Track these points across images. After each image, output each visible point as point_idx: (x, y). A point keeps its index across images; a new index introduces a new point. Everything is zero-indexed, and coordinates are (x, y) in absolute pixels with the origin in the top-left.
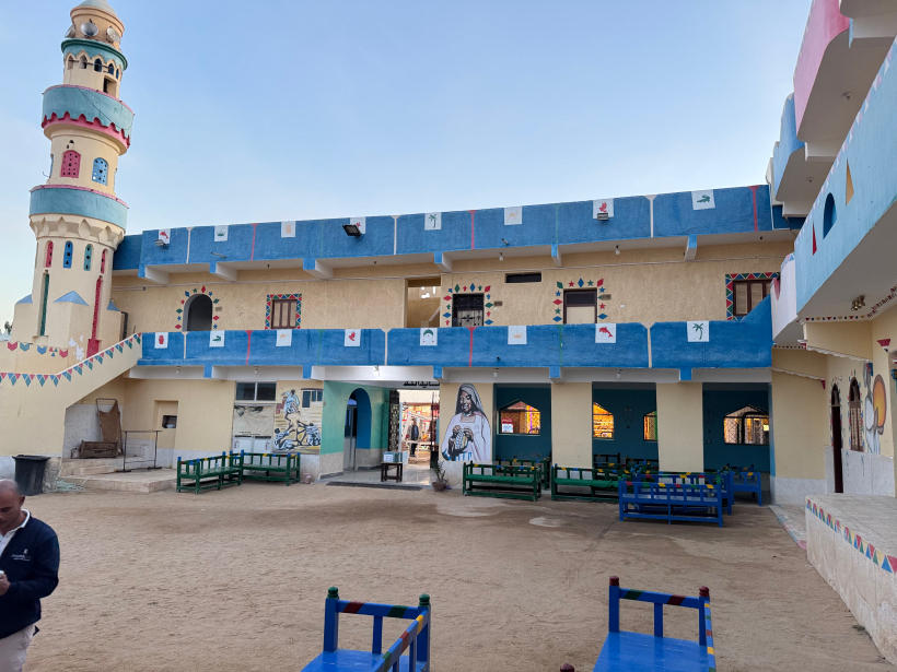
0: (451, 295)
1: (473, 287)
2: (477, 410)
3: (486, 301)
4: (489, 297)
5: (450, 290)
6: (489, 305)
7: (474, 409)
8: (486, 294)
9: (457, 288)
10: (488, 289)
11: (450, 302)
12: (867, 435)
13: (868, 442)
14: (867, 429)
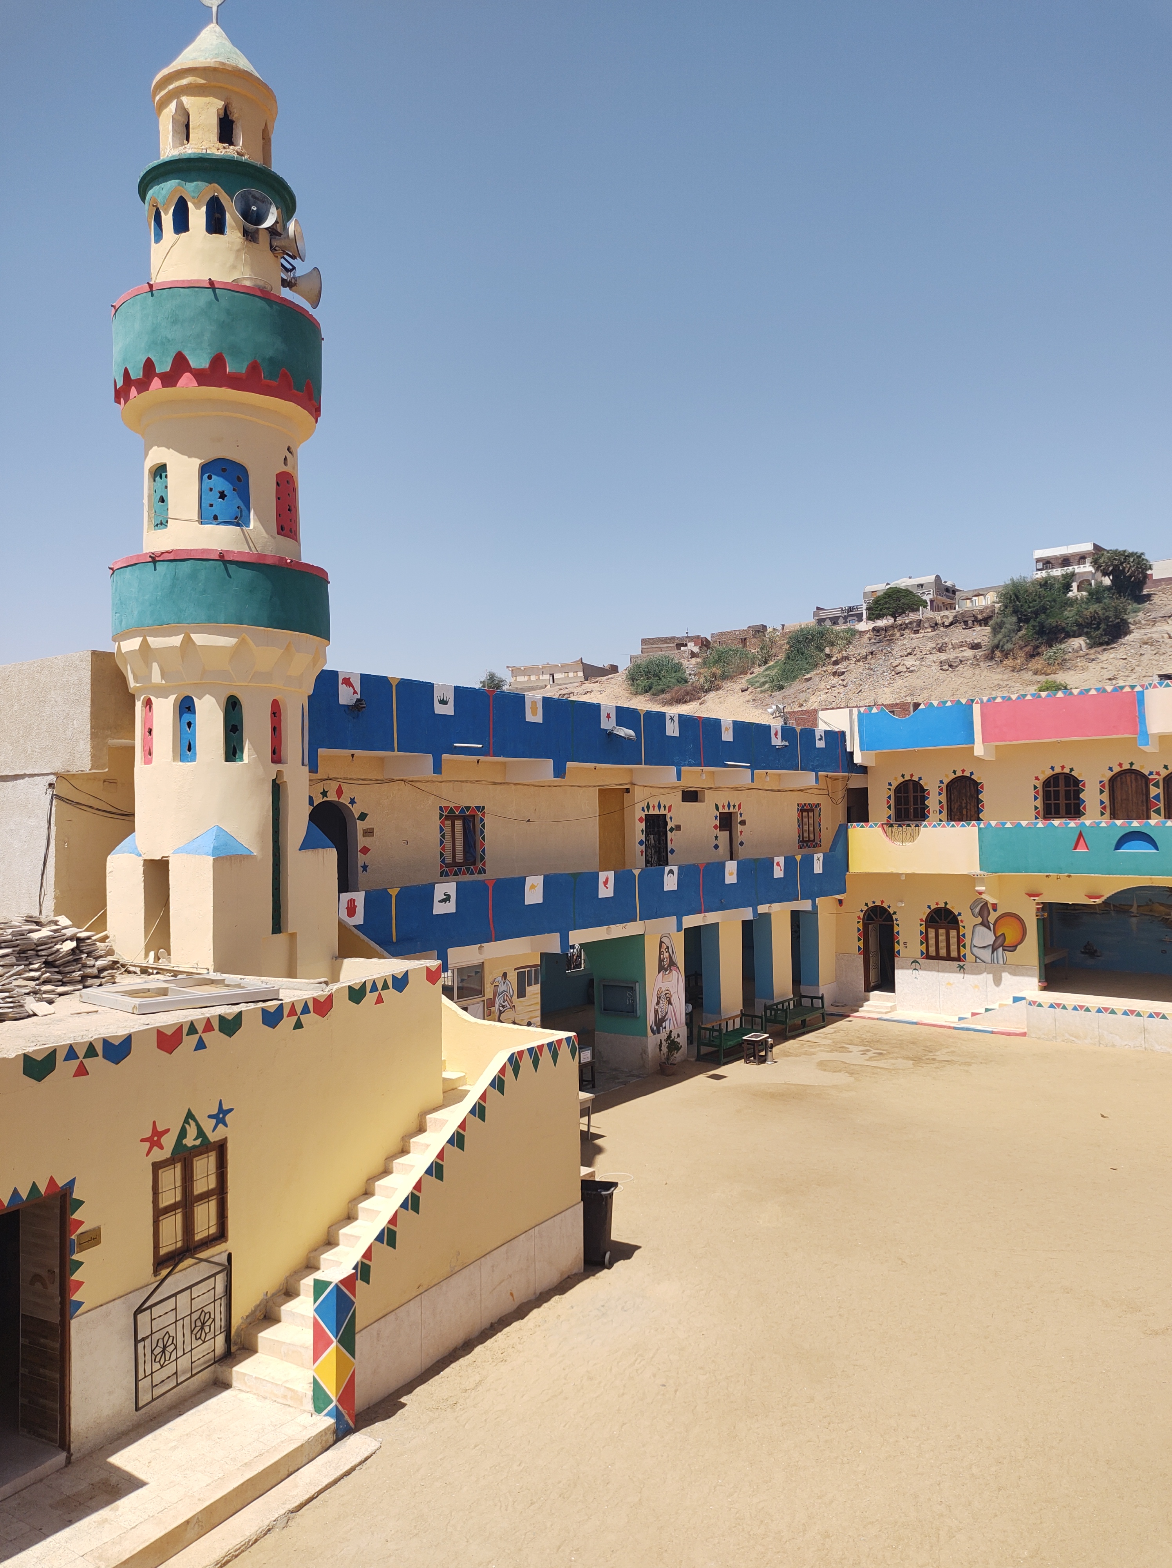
0: (644, 816)
1: (660, 806)
3: (669, 825)
4: (671, 819)
5: (643, 810)
6: (671, 829)
8: (669, 816)
9: (648, 807)
10: (670, 809)
11: (644, 826)
12: (975, 950)
13: (977, 955)
14: (975, 946)
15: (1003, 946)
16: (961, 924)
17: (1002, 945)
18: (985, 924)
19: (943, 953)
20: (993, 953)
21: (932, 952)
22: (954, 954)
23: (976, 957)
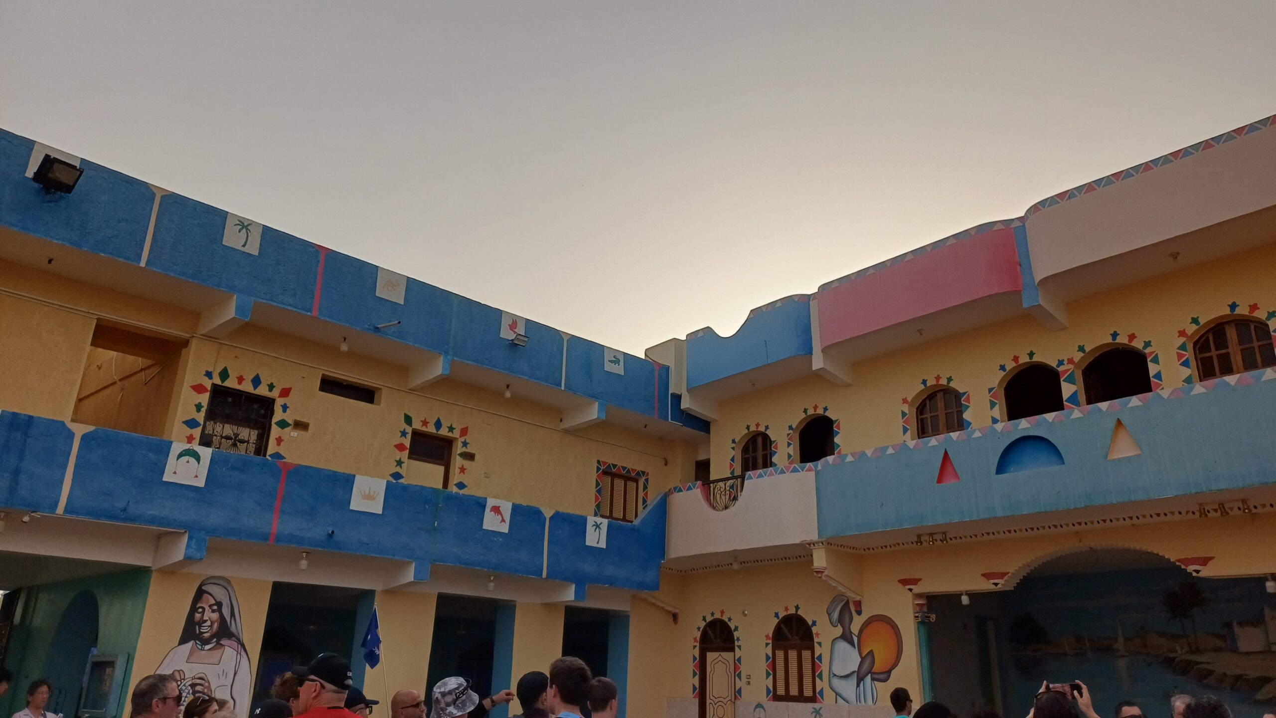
0: (208, 384)
1: (256, 381)
2: (230, 635)
3: (278, 416)
4: (285, 408)
5: (209, 375)
6: (283, 424)
7: (224, 632)
8: (279, 402)
9: (224, 375)
10: (285, 393)
11: (204, 399)
12: (836, 682)
13: (838, 690)
14: (835, 675)
15: (872, 673)
16: (816, 640)
17: (870, 672)
18: (846, 637)
19: (794, 691)
20: (858, 685)
21: (781, 691)
22: (808, 692)
23: (837, 694)
